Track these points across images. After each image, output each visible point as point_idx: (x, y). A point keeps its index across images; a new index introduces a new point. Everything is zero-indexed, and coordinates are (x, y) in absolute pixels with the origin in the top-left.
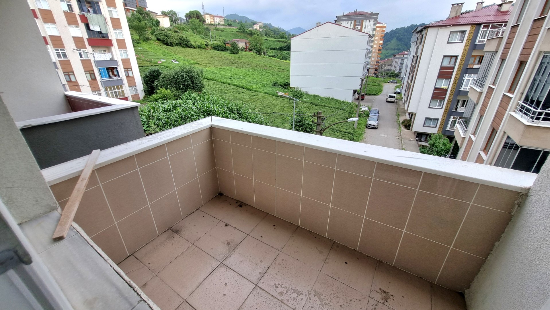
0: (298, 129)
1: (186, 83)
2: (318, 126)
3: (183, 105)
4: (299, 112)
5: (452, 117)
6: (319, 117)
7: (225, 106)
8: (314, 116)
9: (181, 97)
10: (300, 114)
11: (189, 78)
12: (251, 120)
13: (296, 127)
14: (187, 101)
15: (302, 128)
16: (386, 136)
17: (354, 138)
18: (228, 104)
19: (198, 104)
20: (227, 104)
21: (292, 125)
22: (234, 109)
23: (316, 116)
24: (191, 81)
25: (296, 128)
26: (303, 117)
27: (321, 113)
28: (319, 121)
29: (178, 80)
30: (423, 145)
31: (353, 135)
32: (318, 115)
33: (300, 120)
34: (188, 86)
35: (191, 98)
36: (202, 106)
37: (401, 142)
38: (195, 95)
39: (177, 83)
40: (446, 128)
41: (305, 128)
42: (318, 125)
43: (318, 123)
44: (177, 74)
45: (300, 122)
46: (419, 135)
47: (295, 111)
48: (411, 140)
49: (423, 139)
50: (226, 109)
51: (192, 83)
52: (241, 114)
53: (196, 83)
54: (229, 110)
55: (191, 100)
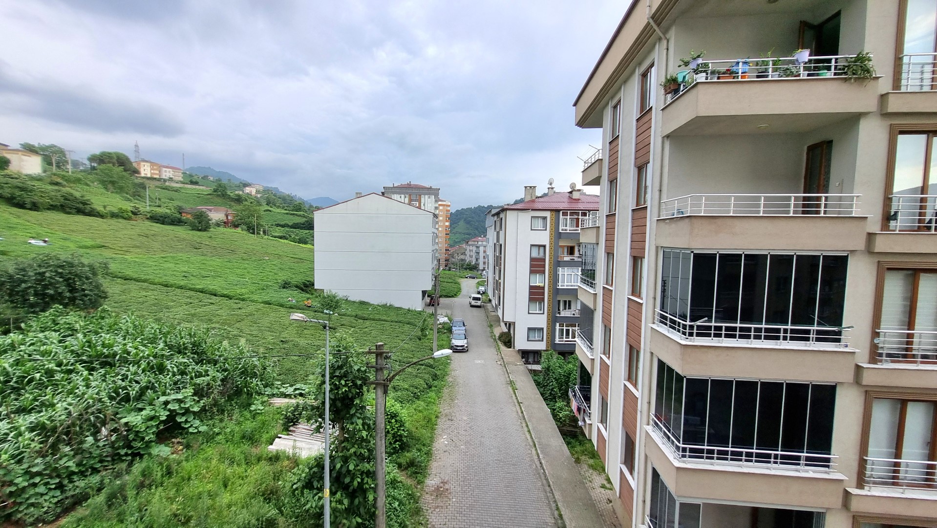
0: (338, 383)
1: (51, 292)
2: (380, 373)
3: (23, 347)
4: (337, 346)
5: (558, 324)
6: (379, 355)
7: (161, 338)
8: (370, 352)
9: (23, 325)
10: (339, 351)
11: (61, 280)
12: (227, 365)
13: (333, 381)
14: (41, 335)
15: (346, 381)
16: (483, 361)
17: (436, 374)
18: (169, 333)
19: (76, 342)
20: (165, 335)
21: (323, 376)
22: (184, 344)
23: (374, 353)
24: (69, 285)
25: (333, 383)
26: (348, 357)
27: (382, 345)
28: (380, 361)
29: (23, 285)
30: (533, 370)
31: (434, 368)
32: (376, 349)
33: (340, 364)
34: (57, 298)
35: (56, 328)
36: (89, 346)
37: (505, 370)
38: (73, 318)
39: (18, 292)
40: (555, 341)
41: (351, 379)
42: (379, 370)
43: (379, 367)
44: (23, 270)
45: (340, 367)
46: (526, 355)
47: (330, 341)
48: (517, 365)
49: (531, 360)
50: (162, 345)
51: (70, 291)
52: (203, 353)
53: (84, 290)
54: (171, 347)
55: (55, 331)
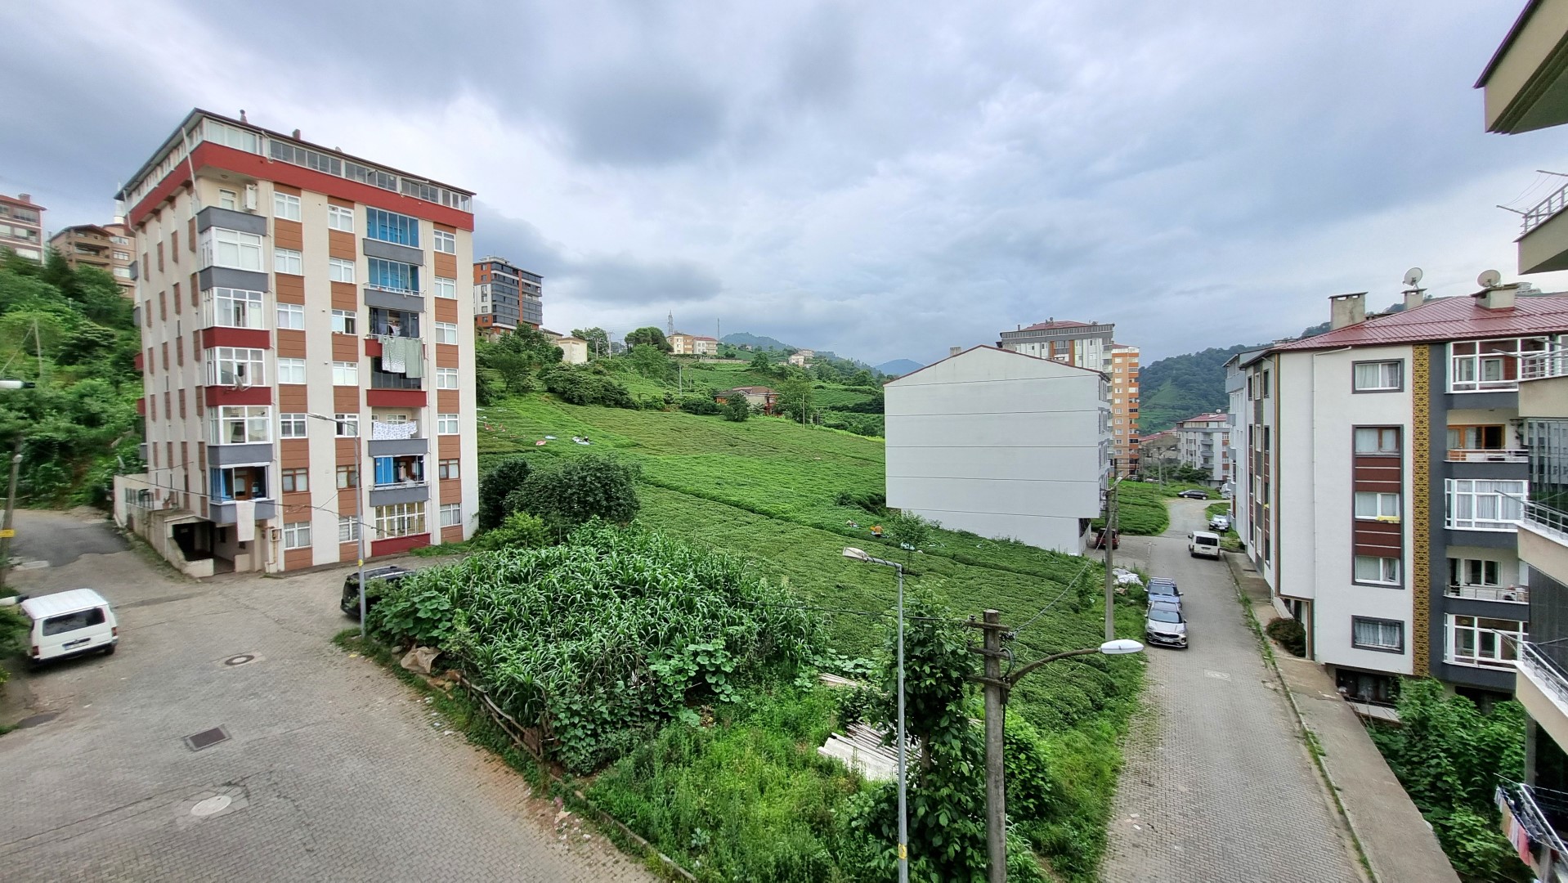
0: (918, 669)
1: (591, 499)
2: (992, 664)
3: (568, 562)
4: (917, 606)
5: (1451, 619)
6: (990, 631)
7: (691, 566)
8: (973, 624)
9: (568, 536)
10: (920, 615)
11: (599, 485)
12: (765, 613)
13: (910, 663)
14: (582, 550)
15: (931, 668)
16: (1226, 676)
17: (1112, 684)
18: (699, 559)
19: (611, 560)
20: (696, 561)
21: (895, 652)
22: (716, 577)
23: (980, 626)
24: (605, 492)
25: (910, 667)
26: (934, 628)
27: (996, 614)
28: (991, 643)
29: (569, 491)
31: (1108, 672)
32: (985, 621)
33: (922, 636)
34: (595, 507)
35: (594, 542)
36: (622, 568)
37: (1287, 704)
38: (608, 532)
39: (565, 498)
40: (1443, 657)
41: (941, 667)
42: (990, 658)
43: (990, 653)
44: (569, 473)
45: (922, 643)
46: (1348, 679)
47: (904, 597)
48: (1324, 699)
49: (1364, 692)
50: (691, 576)
51: (606, 499)
52: (737, 591)
53: (618, 499)
54: (701, 579)
55: (594, 546)
